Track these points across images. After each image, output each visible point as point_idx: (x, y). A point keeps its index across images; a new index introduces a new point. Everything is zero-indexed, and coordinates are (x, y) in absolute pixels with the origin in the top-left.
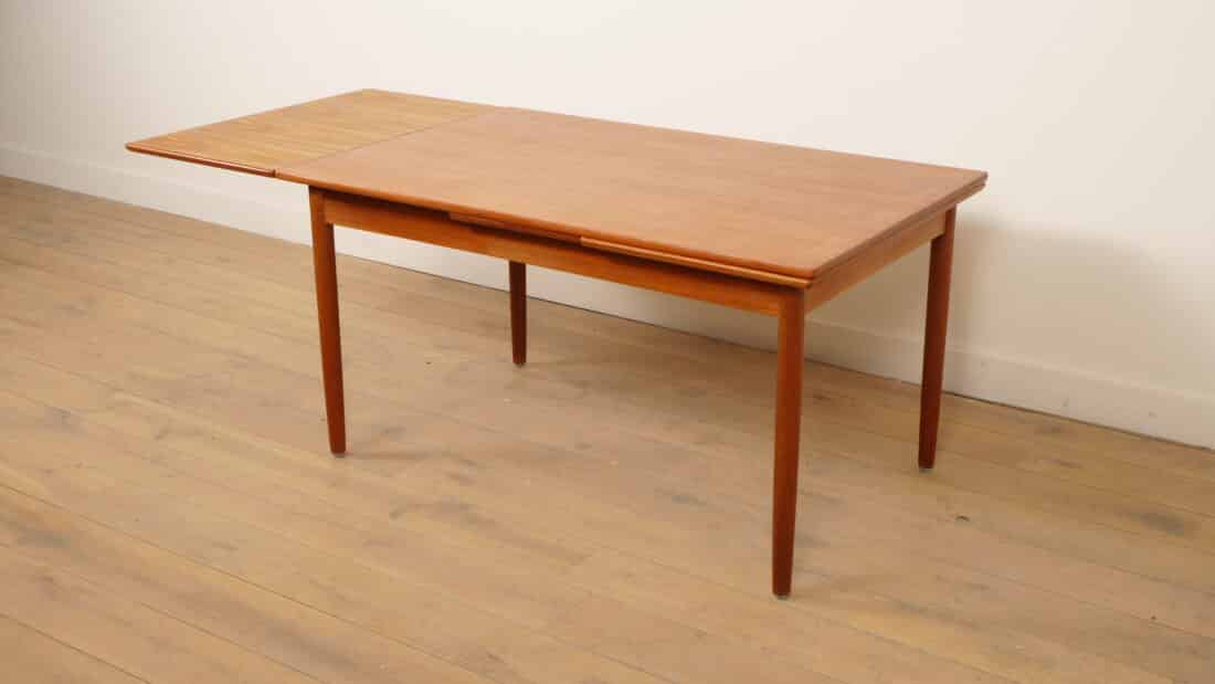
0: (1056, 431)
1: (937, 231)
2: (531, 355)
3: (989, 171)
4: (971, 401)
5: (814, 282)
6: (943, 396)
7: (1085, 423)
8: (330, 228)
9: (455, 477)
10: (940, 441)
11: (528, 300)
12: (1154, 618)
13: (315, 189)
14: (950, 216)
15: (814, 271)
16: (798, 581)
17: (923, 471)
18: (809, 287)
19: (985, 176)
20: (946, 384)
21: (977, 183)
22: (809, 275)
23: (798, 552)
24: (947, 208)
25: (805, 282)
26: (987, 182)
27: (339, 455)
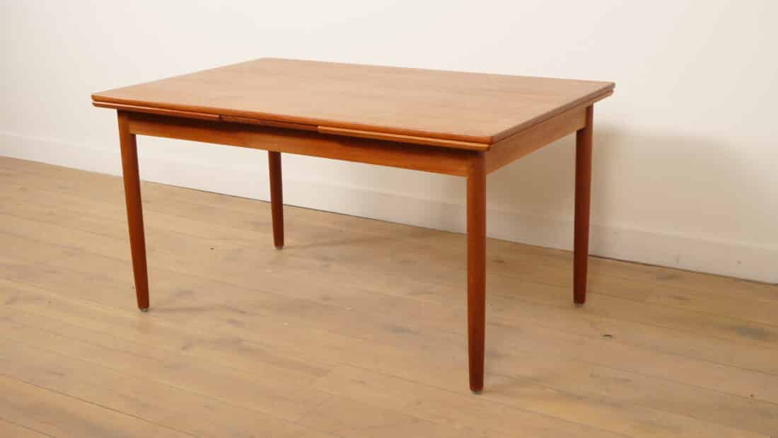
0: (671, 277)
1: (580, 125)
2: (287, 240)
3: (616, 82)
4: (610, 261)
5: (492, 146)
6: (590, 259)
7: (689, 271)
8: (133, 137)
9: (232, 322)
10: (588, 287)
11: (284, 207)
12: (752, 396)
13: (121, 113)
14: (589, 112)
15: (492, 138)
16: (488, 382)
17: (578, 307)
18: (488, 149)
19: (613, 85)
20: (592, 249)
21: (607, 90)
22: (489, 140)
23: (487, 361)
24: (586, 105)
25: (486, 146)
26: (614, 90)
27: (145, 310)
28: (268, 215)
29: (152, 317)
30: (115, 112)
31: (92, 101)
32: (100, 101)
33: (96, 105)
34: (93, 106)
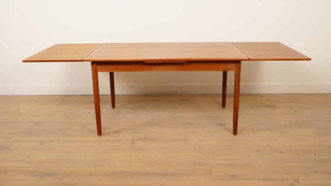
27: (100, 135)
28: (110, 99)
29: (103, 138)
34: (23, 62)
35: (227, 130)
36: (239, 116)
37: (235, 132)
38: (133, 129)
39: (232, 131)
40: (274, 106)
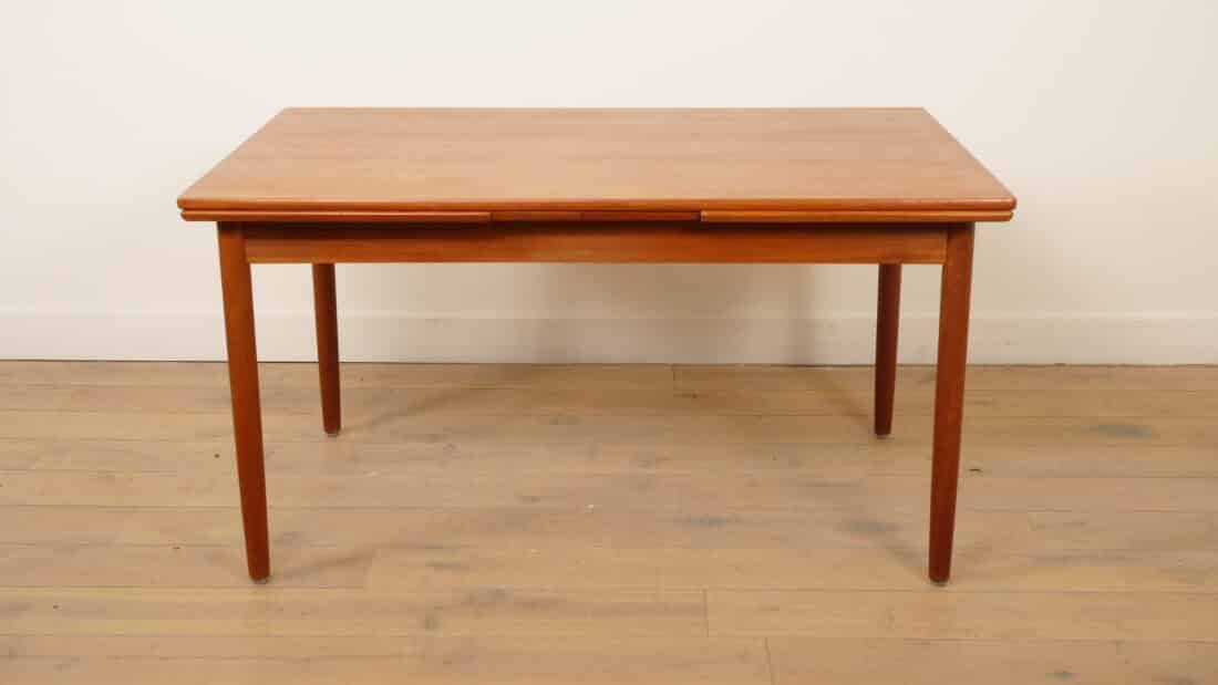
13: (225, 228)
22: (1012, 204)
27: (263, 581)
29: (277, 592)
30: (213, 226)
31: (180, 211)
32: (192, 210)
33: (186, 218)
34: (182, 220)
35: (902, 554)
36: (960, 481)
37: (940, 568)
38: (430, 548)
39: (925, 561)
40: (1134, 432)
